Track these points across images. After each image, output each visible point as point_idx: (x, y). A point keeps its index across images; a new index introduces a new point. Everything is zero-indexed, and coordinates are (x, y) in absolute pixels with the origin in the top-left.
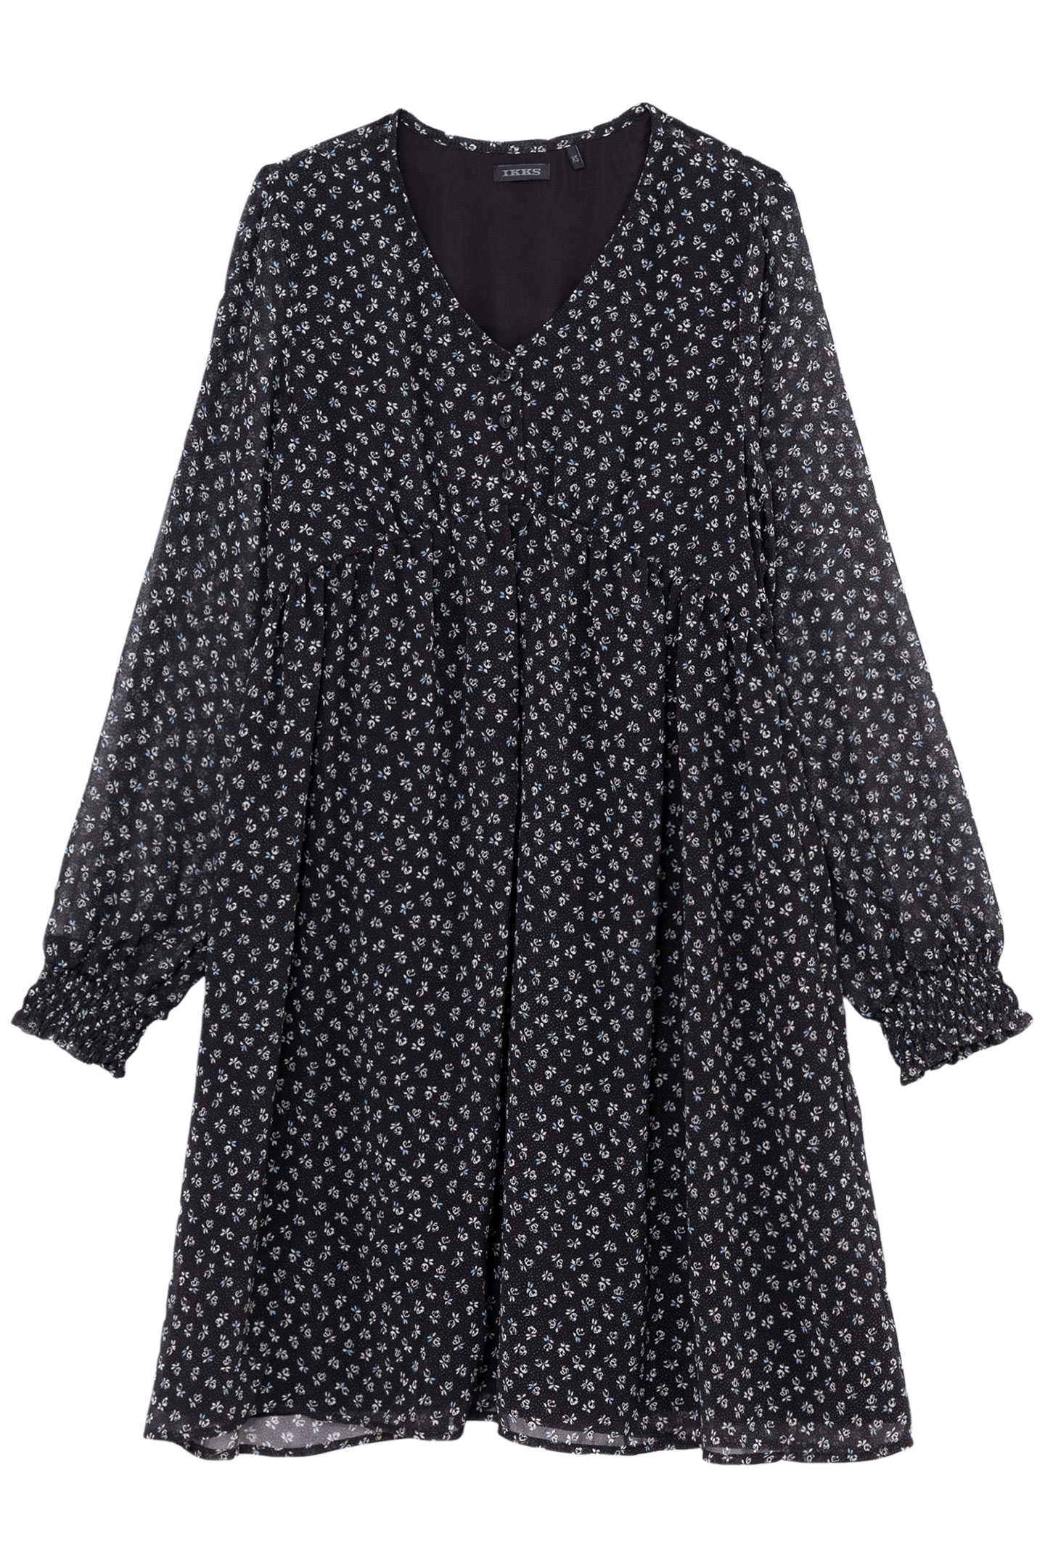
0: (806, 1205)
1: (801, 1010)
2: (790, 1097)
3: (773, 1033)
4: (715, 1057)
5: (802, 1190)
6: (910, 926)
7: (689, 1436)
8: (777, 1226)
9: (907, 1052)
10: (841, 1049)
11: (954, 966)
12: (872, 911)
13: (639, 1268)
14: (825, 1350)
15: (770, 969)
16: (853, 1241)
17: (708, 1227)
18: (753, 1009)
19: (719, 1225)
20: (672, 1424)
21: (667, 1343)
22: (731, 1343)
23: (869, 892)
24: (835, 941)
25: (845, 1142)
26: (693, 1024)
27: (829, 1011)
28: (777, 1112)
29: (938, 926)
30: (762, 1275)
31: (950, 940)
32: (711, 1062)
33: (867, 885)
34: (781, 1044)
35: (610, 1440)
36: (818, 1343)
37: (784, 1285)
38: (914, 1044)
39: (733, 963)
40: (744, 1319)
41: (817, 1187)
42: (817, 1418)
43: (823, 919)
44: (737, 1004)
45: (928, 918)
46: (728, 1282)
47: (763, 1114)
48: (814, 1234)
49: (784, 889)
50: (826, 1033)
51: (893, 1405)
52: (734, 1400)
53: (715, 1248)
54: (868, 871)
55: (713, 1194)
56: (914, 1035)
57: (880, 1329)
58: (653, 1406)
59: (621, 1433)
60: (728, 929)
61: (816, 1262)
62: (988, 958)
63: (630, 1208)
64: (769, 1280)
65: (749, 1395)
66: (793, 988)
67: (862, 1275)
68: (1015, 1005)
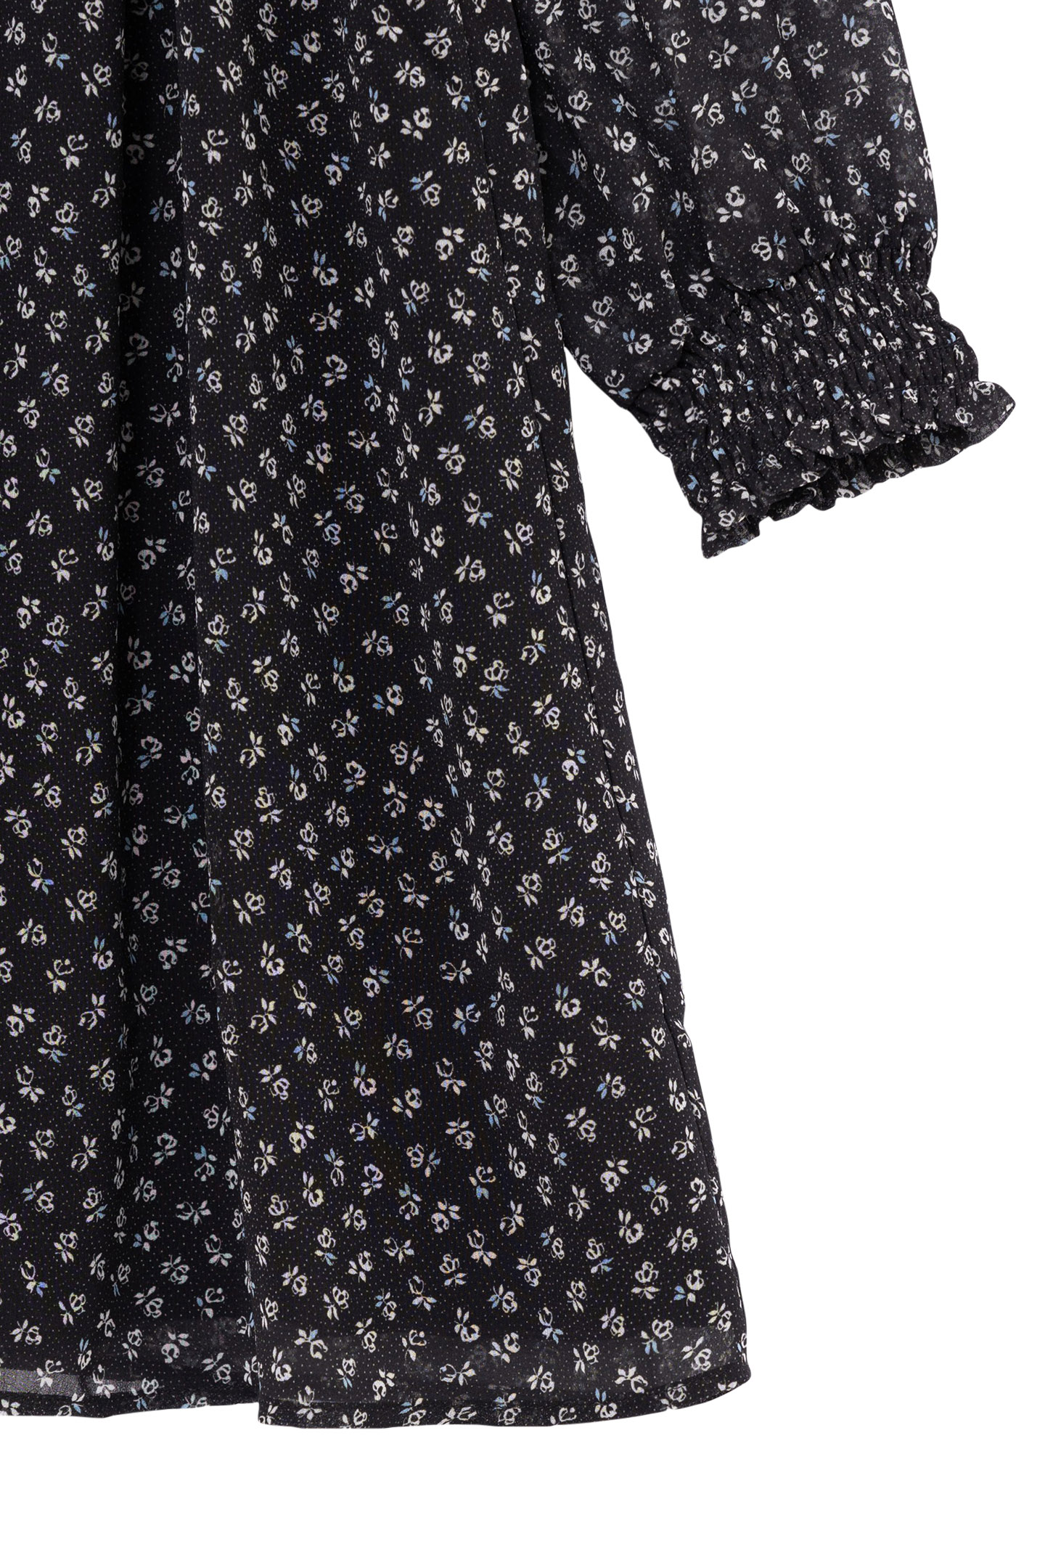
0: (483, 825)
1: (456, 366)
2: (441, 570)
3: (398, 426)
4: (260, 477)
5: (472, 788)
6: (716, 181)
7: (237, 1374)
8: (425, 882)
9: (715, 476)
10: (558, 466)
11: (823, 279)
12: (627, 144)
13: (104, 982)
14: (538, 1160)
15: (385, 272)
16: (597, 905)
17: (253, 876)
18: (356, 376)
19: (280, 872)
20: (200, 1347)
21: (183, 1161)
22: (315, 1149)
23: (620, 103)
24: (541, 214)
25: (571, 677)
26: (207, 401)
27: (526, 374)
28: (415, 615)
29: (784, 184)
30: (391, 994)
31: (812, 214)
32: (249, 489)
33: (618, 88)
34: (413, 449)
35: (46, 1381)
36: (522, 1145)
37: (443, 1019)
38: (729, 457)
39: (305, 266)
40: (347, 1095)
41: (506, 777)
42: (525, 1325)
43: (511, 158)
44: (315, 365)
45: (759, 164)
46: (307, 1007)
47: (385, 623)
48: (503, 892)
49: (412, 75)
50: (521, 424)
51: (698, 1286)
52: (322, 1278)
53: (270, 926)
54: (620, 58)
55: (263, 799)
56: (731, 435)
57: (665, 1110)
58: (155, 1307)
59: (71, 1367)
60: (291, 185)
61: (509, 955)
62: (904, 261)
63: (74, 842)
64: (408, 1005)
65: (362, 1267)
66: (436, 314)
67: (619, 984)
68: (970, 368)
